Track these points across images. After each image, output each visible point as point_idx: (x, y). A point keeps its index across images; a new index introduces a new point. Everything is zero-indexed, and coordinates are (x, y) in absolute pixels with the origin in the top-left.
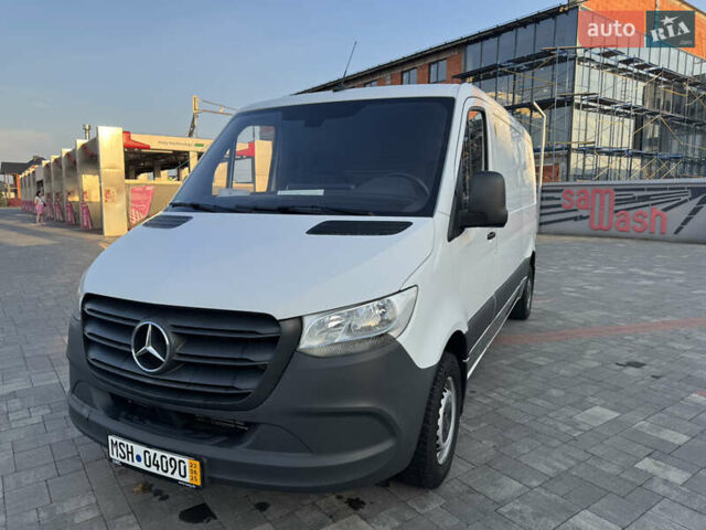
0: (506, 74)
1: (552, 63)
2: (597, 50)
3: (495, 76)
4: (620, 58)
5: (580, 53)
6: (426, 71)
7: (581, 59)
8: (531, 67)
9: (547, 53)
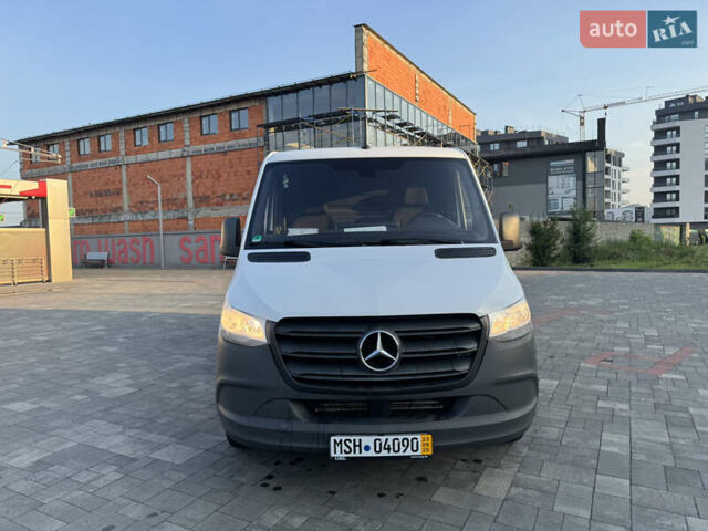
0: (307, 127)
1: (347, 121)
2: (382, 114)
3: (297, 128)
4: (398, 121)
5: (369, 114)
6: (227, 117)
7: (370, 120)
8: (329, 123)
9: (343, 113)
